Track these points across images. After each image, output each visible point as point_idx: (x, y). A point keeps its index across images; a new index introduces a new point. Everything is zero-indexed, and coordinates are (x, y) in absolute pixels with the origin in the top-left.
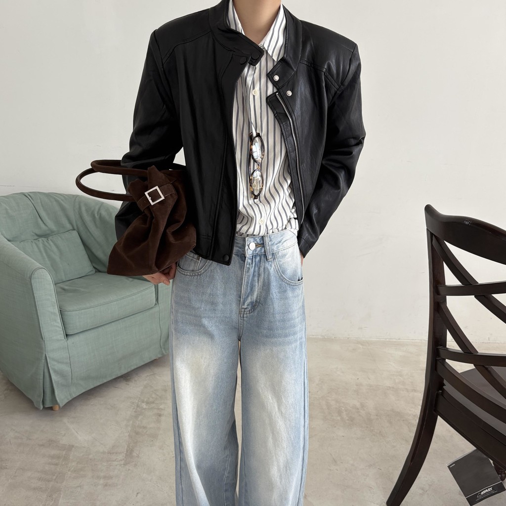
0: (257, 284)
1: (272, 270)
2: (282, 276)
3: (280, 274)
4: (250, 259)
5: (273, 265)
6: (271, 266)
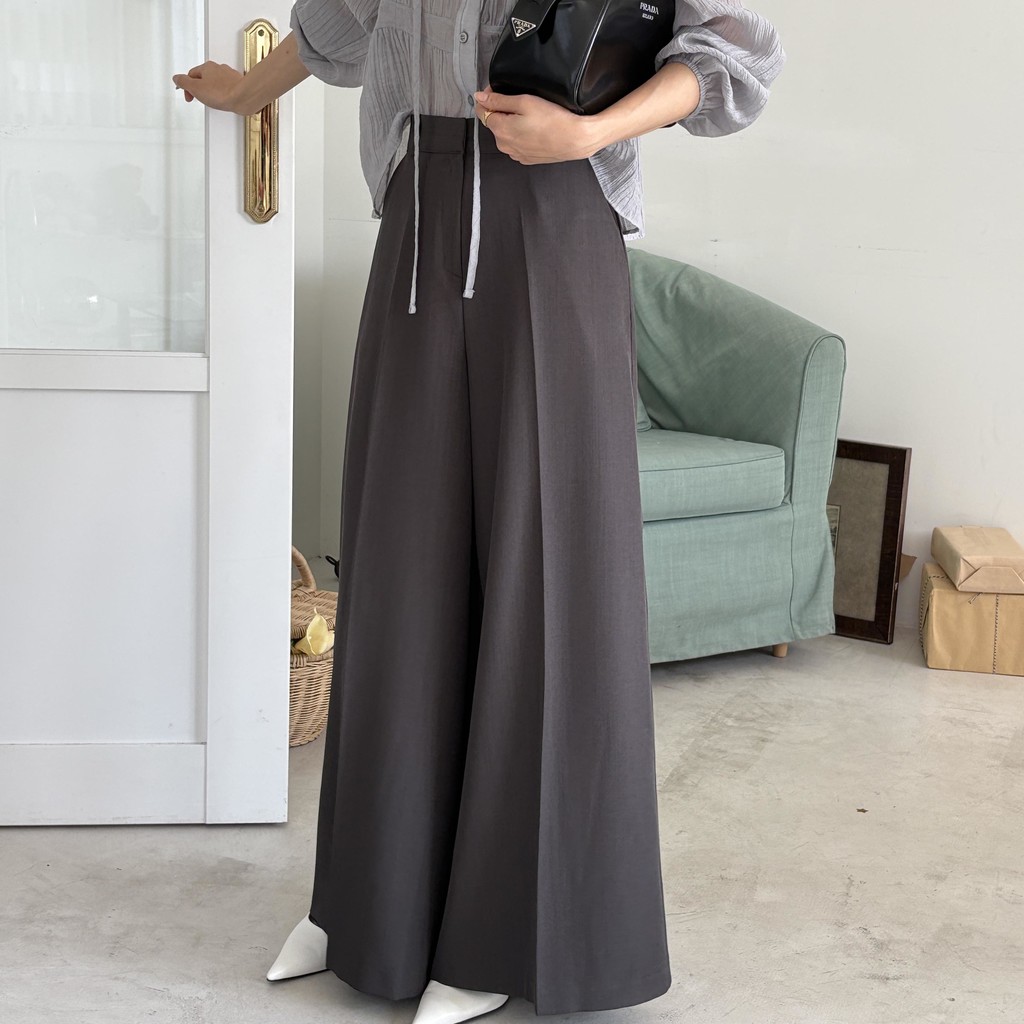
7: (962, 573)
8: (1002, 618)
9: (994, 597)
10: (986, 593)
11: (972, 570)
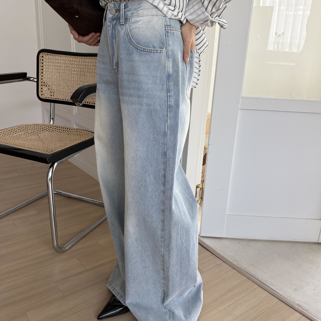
0: (115, 45)
1: (122, 33)
2: (131, 40)
3: (129, 37)
4: (109, 22)
5: (124, 29)
6: (122, 29)
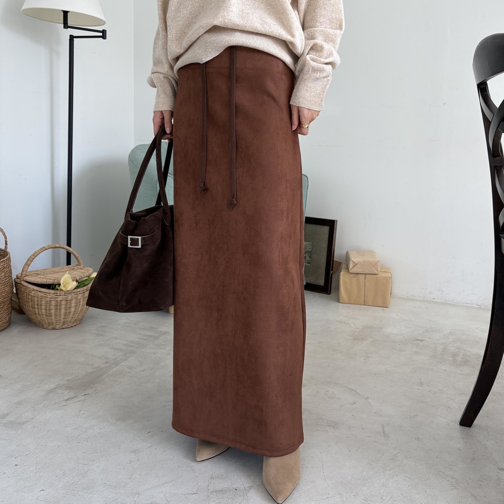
7: (351, 265)
8: (367, 284)
9: (364, 275)
10: (361, 274)
11: (355, 264)
